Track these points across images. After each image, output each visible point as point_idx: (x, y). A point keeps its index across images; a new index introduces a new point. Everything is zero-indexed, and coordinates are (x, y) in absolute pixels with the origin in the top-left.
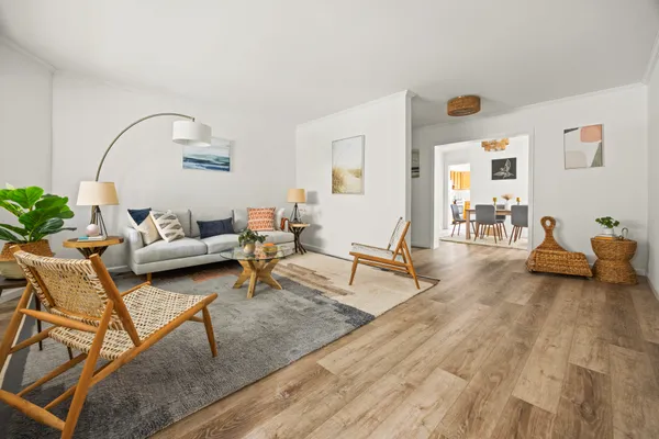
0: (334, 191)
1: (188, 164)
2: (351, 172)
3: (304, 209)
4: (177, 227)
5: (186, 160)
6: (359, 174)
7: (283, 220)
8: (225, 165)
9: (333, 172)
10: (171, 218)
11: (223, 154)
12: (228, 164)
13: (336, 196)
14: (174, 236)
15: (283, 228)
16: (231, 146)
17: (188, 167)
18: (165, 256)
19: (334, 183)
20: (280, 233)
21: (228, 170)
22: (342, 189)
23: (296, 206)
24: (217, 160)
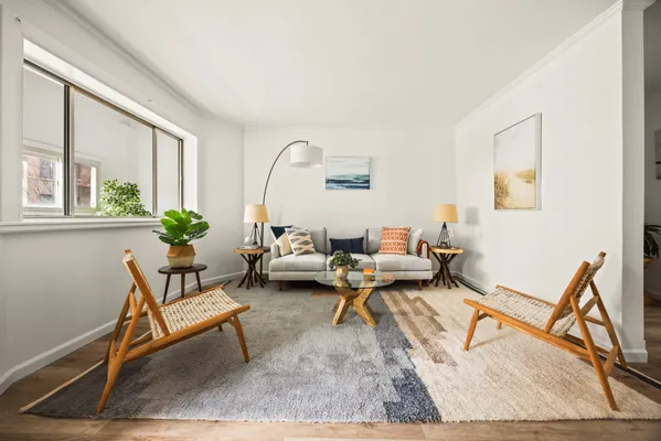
0: (498, 205)
1: (329, 185)
2: (519, 175)
3: (458, 231)
4: (306, 243)
5: (328, 181)
6: (531, 177)
7: (421, 242)
8: (364, 183)
9: (496, 178)
10: (303, 234)
11: (363, 171)
12: (368, 182)
13: (501, 213)
14: (301, 251)
15: (419, 252)
16: (371, 162)
17: (332, 188)
18: (289, 268)
19: (497, 195)
20: (413, 258)
21: (368, 188)
22: (507, 201)
23: (445, 226)
24: (357, 179)
